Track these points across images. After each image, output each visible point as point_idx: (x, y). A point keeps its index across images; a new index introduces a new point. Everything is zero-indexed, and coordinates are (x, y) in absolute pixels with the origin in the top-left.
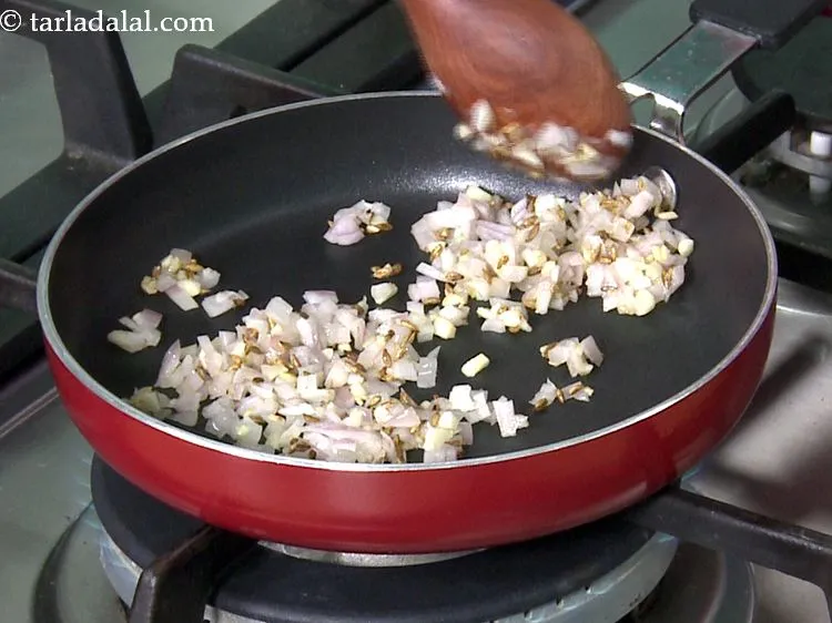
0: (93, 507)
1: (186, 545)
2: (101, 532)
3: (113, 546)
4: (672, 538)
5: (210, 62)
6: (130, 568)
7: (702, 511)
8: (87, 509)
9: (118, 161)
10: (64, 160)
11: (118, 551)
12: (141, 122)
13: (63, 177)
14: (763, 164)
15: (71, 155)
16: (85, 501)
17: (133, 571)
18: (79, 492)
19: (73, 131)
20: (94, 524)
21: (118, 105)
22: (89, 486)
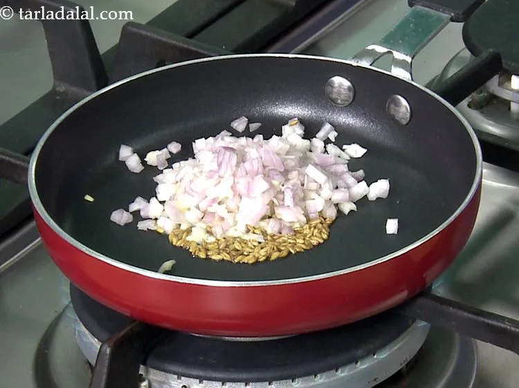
0: (71, 305)
1: (128, 328)
2: (77, 320)
3: (83, 329)
4: (425, 323)
5: (144, 33)
6: (94, 342)
7: (445, 307)
8: (68, 306)
9: (85, 92)
10: (53, 93)
11: (87, 332)
12: (100, 70)
13: (53, 102)
14: (482, 95)
15: (57, 89)
16: (66, 300)
17: (96, 344)
18: (63, 296)
19: (59, 75)
20: (72, 315)
21: (86, 59)
22: (69, 291)
